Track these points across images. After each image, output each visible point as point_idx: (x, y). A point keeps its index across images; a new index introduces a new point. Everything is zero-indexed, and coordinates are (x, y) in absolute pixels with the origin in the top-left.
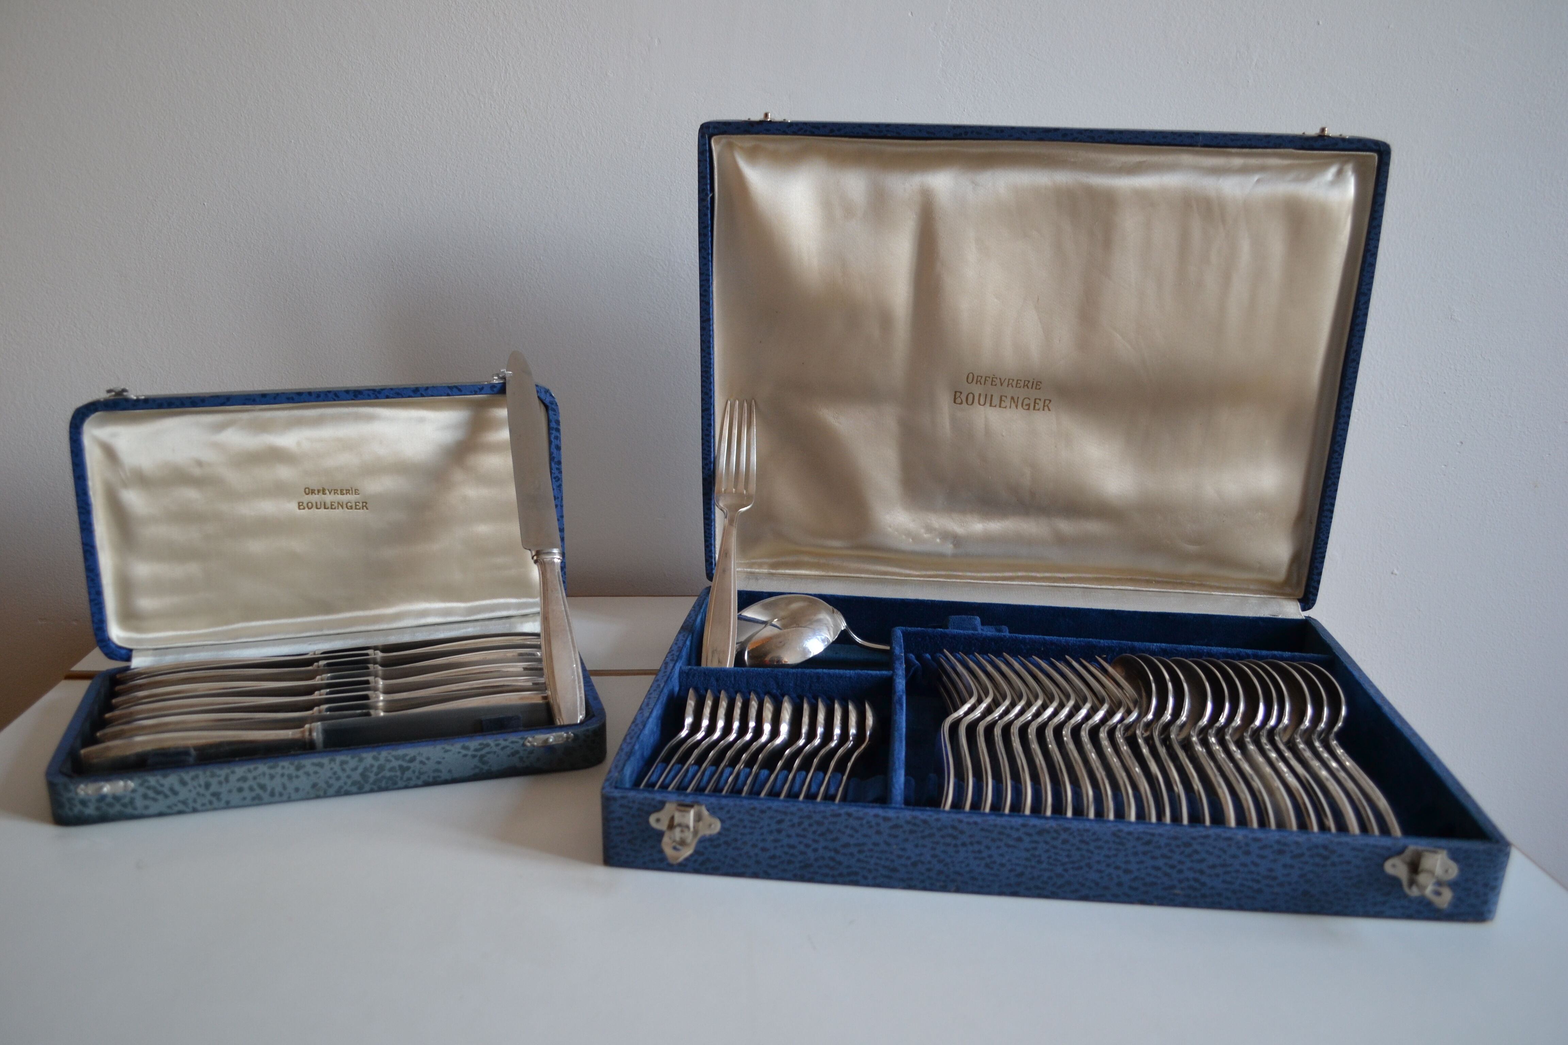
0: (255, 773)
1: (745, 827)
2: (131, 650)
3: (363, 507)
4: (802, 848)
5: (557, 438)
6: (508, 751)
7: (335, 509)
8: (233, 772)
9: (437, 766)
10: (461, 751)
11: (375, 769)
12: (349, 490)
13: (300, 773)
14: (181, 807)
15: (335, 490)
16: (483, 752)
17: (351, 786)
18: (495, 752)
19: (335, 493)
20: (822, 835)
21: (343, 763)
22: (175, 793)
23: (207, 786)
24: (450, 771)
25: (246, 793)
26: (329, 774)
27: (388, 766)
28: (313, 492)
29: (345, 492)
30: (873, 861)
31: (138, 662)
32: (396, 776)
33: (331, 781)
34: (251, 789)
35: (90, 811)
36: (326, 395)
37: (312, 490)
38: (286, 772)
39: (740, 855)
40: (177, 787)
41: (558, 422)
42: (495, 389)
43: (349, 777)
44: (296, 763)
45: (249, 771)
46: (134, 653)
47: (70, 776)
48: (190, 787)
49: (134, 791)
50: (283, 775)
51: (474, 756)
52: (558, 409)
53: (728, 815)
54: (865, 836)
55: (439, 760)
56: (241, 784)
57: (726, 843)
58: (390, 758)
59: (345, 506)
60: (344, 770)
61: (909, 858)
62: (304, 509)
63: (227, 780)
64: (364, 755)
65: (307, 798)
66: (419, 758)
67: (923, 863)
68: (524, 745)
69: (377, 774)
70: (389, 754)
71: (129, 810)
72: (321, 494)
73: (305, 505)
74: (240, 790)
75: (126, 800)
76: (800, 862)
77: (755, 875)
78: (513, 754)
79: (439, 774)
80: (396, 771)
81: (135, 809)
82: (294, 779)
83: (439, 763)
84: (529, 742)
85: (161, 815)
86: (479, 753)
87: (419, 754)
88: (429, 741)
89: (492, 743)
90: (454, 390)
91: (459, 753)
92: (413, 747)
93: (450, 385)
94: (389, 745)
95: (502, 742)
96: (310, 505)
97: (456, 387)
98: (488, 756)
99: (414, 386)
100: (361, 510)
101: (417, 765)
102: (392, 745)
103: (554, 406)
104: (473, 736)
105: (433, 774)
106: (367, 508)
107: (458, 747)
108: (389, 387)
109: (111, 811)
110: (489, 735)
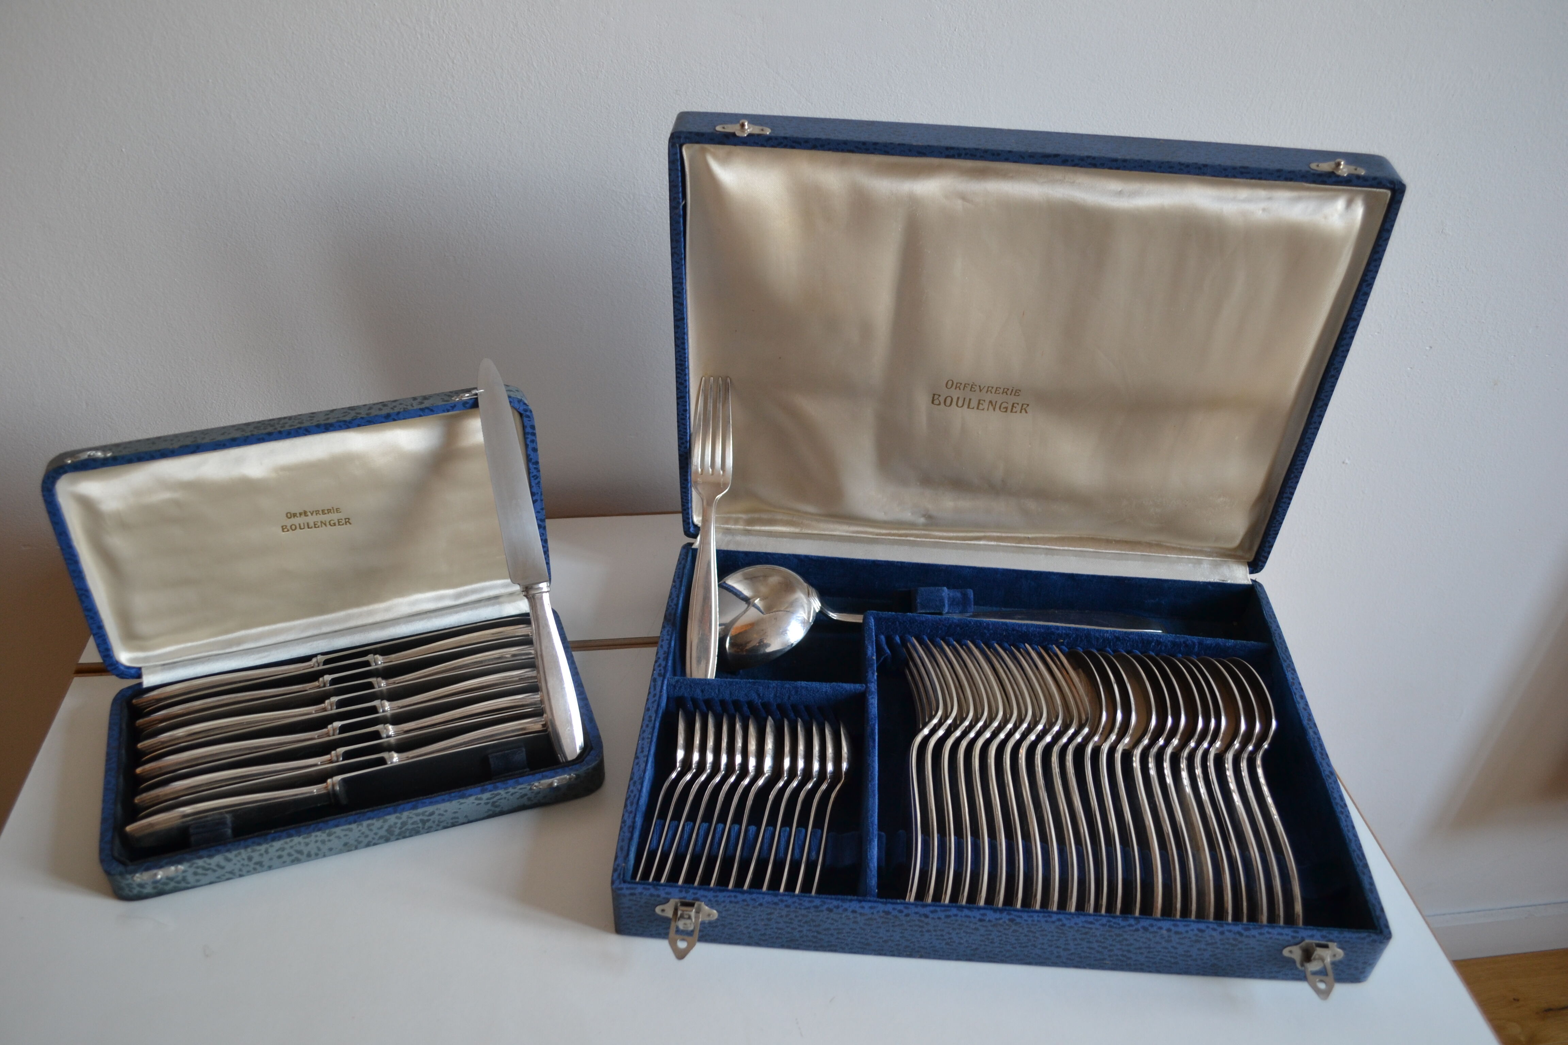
0: (291, 844)
1: (739, 916)
2: (140, 669)
3: (346, 522)
4: (789, 930)
5: (533, 441)
6: (517, 795)
7: (318, 527)
8: (272, 846)
9: (454, 815)
10: (475, 801)
11: (399, 825)
12: (330, 510)
13: (332, 837)
14: (228, 876)
15: (316, 511)
16: (495, 799)
17: (378, 840)
18: (505, 798)
19: (317, 514)
20: (806, 922)
21: (368, 826)
22: (223, 868)
23: (250, 859)
24: (466, 817)
25: (286, 858)
26: (358, 834)
27: (410, 821)
28: (295, 515)
29: (326, 512)
30: (849, 939)
31: (149, 680)
32: (419, 827)
33: (360, 839)
34: (290, 855)
35: (148, 890)
36: (297, 431)
37: (294, 514)
38: (319, 839)
39: (736, 933)
40: (223, 863)
41: (533, 427)
42: (467, 405)
43: (376, 834)
44: (327, 831)
45: (286, 843)
47: (124, 864)
48: (234, 861)
49: (184, 871)
50: (316, 842)
51: (487, 804)
52: (532, 415)
53: (725, 909)
54: (844, 924)
55: (455, 811)
56: (280, 853)
57: (723, 925)
58: (411, 815)
59: (328, 524)
60: (371, 830)
61: (880, 938)
62: (288, 531)
63: (267, 852)
64: (388, 817)
65: (341, 852)
66: (437, 812)
67: (892, 941)
68: (531, 789)
69: (400, 828)
70: (410, 813)
71: (183, 885)
72: (303, 516)
73: (289, 527)
74: (280, 857)
75: (180, 878)
76: (787, 938)
77: (748, 944)
78: (522, 797)
79: (457, 820)
80: (418, 824)
81: (188, 883)
82: (327, 843)
83: (455, 813)
84: (535, 786)
85: (211, 883)
86: (491, 801)
87: (437, 809)
88: (445, 794)
89: (502, 792)
90: (426, 410)
91: (473, 803)
92: (431, 804)
93: (423, 406)
94: (408, 802)
95: (511, 790)
96: (293, 527)
97: (428, 408)
98: (499, 801)
99: (385, 411)
100: (344, 526)
101: (435, 817)
102: (412, 802)
103: (528, 413)
104: (484, 785)
105: (451, 821)
106: (350, 524)
107: (472, 799)
108: (359, 416)
109: (167, 888)
110: (499, 782)
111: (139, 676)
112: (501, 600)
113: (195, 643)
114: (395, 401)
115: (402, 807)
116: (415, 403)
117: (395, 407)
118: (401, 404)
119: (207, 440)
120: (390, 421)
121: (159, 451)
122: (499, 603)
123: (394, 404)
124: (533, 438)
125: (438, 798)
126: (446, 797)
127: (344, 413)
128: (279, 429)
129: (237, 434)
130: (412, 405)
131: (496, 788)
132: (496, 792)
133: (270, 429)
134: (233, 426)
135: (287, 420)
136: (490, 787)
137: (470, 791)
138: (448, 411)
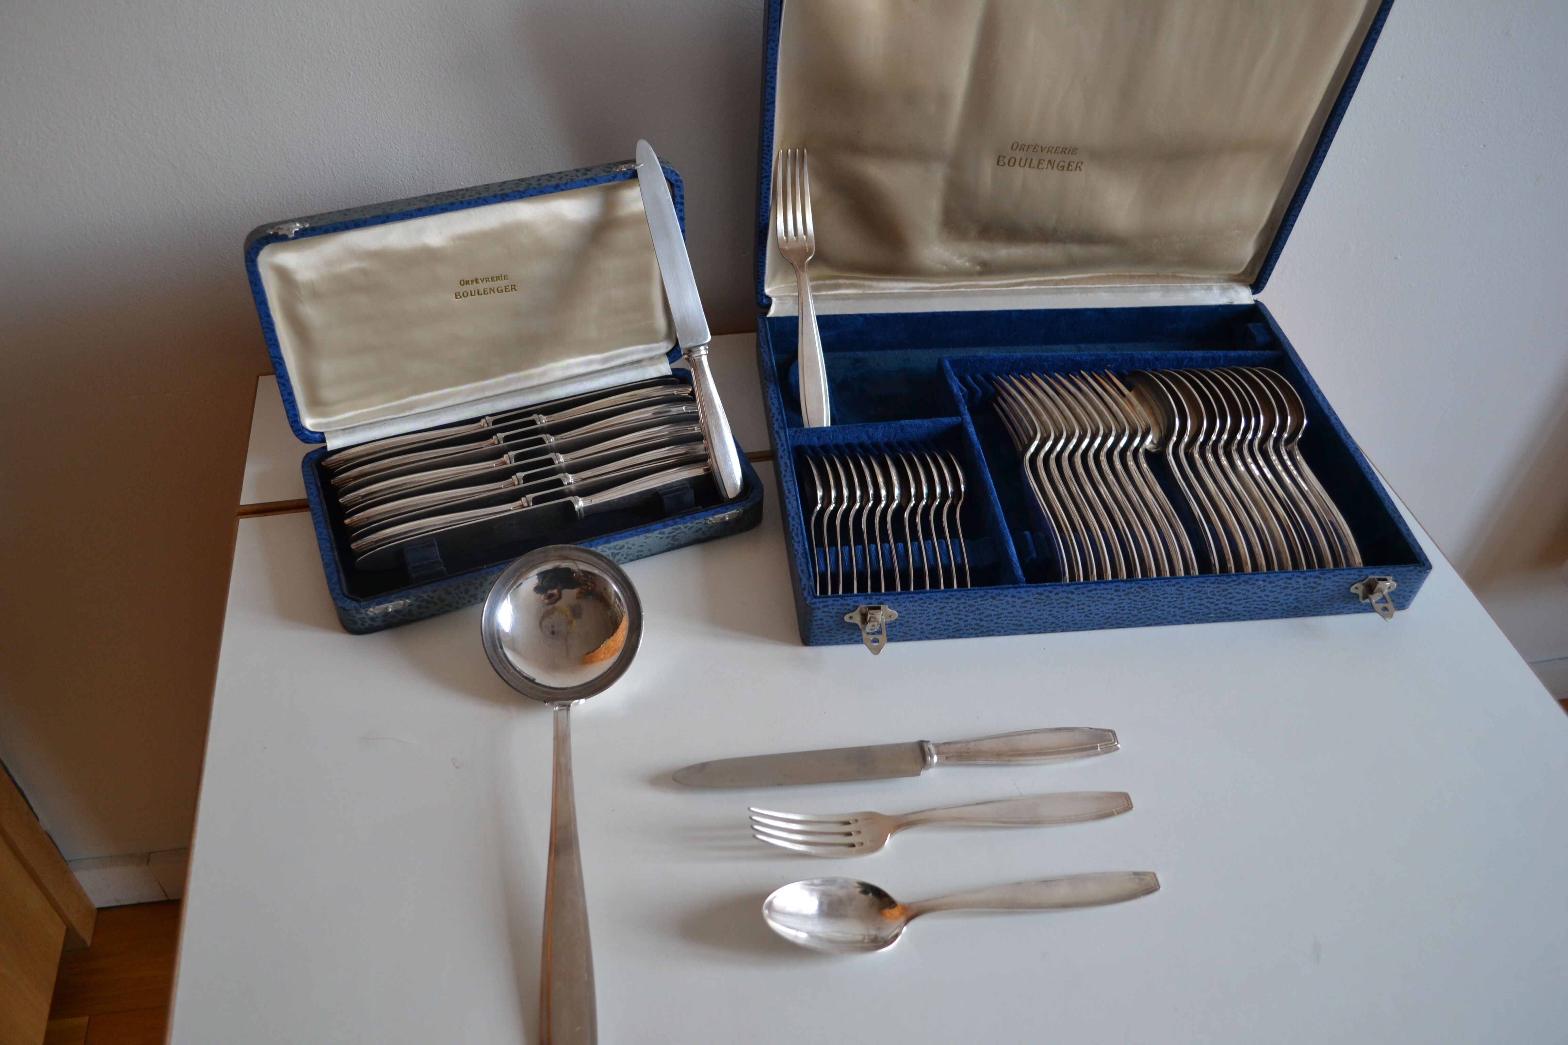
2: (322, 433)
3: (512, 289)
6: (694, 529)
7: (488, 294)
9: (640, 549)
10: (658, 535)
12: (499, 277)
14: (447, 609)
15: (486, 279)
16: (675, 534)
18: (683, 532)
19: (486, 281)
22: (442, 600)
23: (465, 591)
24: (650, 550)
28: (467, 282)
29: (495, 279)
30: (1006, 623)
31: (332, 444)
36: (476, 201)
39: (910, 630)
40: (442, 595)
41: (682, 197)
42: (627, 176)
46: (326, 435)
47: (356, 600)
48: (452, 594)
49: (409, 604)
51: (668, 537)
52: (683, 186)
55: (642, 544)
57: (900, 624)
58: (604, 549)
59: (496, 290)
61: (1032, 618)
62: (461, 297)
66: (626, 546)
68: (706, 523)
70: (605, 547)
72: (474, 283)
73: (461, 294)
75: (404, 611)
76: (953, 629)
78: (697, 531)
79: (641, 553)
83: (641, 546)
84: (710, 521)
86: (672, 535)
87: (626, 543)
88: (632, 530)
89: (682, 526)
90: (591, 181)
91: (657, 537)
92: (621, 538)
93: (586, 177)
94: (601, 538)
95: (689, 525)
96: (465, 294)
97: (592, 179)
98: (679, 535)
99: (554, 182)
100: (511, 292)
101: (625, 550)
102: (603, 537)
103: (679, 184)
104: (665, 521)
105: (638, 554)
106: (515, 290)
107: (656, 533)
108: (532, 186)
109: (394, 621)
110: (677, 518)
111: (323, 440)
112: (643, 363)
113: (370, 409)
114: (560, 173)
115: (596, 542)
116: (579, 174)
117: (562, 178)
118: (566, 175)
119: (395, 210)
120: (559, 191)
121: (353, 221)
122: (642, 367)
123: (560, 176)
124: (682, 207)
125: (627, 534)
126: (634, 532)
127: (516, 184)
128: (460, 199)
129: (422, 205)
130: (577, 176)
131: (676, 523)
132: (676, 527)
133: (451, 200)
134: (416, 198)
135: (464, 192)
136: (670, 522)
137: (653, 527)
138: (610, 181)
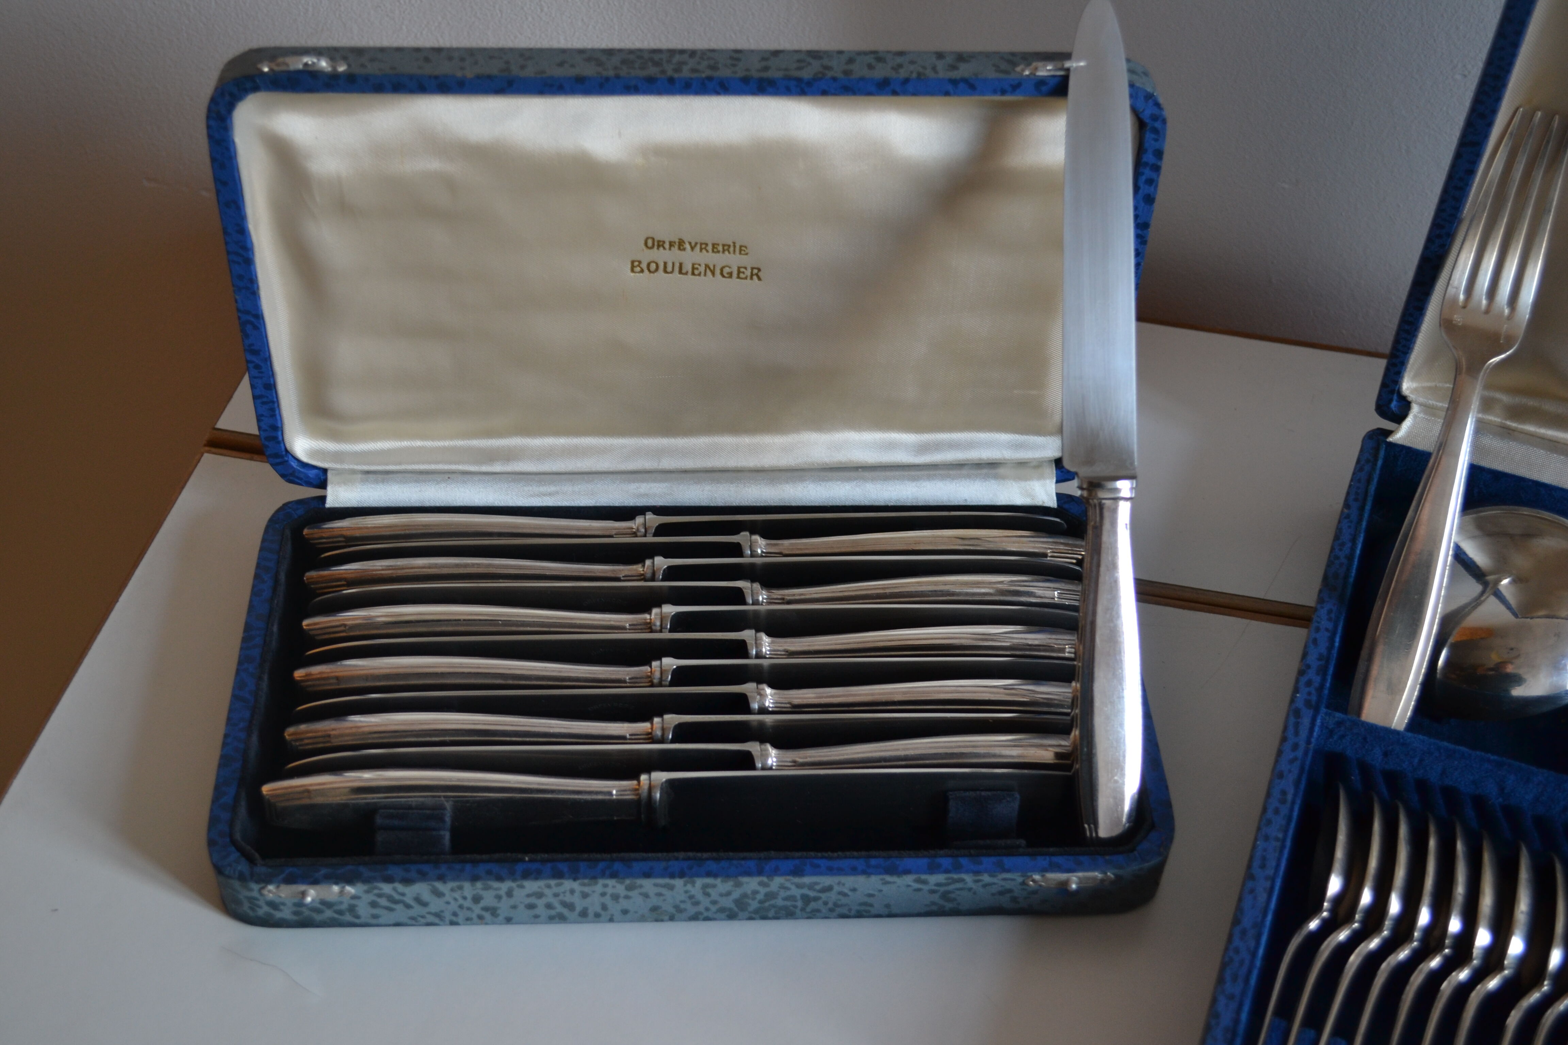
0: (555, 890)
2: (325, 471)
3: (752, 275)
5: (1151, 182)
6: (994, 889)
7: (699, 275)
8: (522, 887)
9: (867, 900)
10: (912, 884)
11: (760, 897)
12: (729, 246)
13: (634, 893)
14: (431, 919)
15: (701, 244)
16: (951, 888)
17: (716, 913)
18: (970, 889)
19: (701, 250)
21: (705, 887)
22: (425, 904)
23: (477, 899)
24: (888, 906)
25: (541, 910)
26: (683, 897)
27: (783, 894)
28: (660, 244)
29: (720, 248)
31: (338, 496)
32: (795, 907)
33: (682, 906)
34: (549, 906)
35: (286, 914)
37: (659, 241)
38: (610, 891)
40: (426, 896)
41: (1159, 154)
42: (1044, 89)
43: (714, 902)
44: (628, 882)
45: (549, 886)
46: (330, 475)
47: (251, 861)
48: (448, 897)
49: (354, 897)
50: (603, 894)
51: (932, 892)
52: (1164, 129)
55: (871, 892)
56: (533, 900)
58: (788, 884)
59: (718, 272)
60: (708, 895)
62: (642, 271)
63: (509, 894)
64: (745, 879)
65: (642, 919)
66: (837, 888)
68: (1024, 883)
69: (761, 902)
71: (348, 918)
72: (675, 249)
73: (644, 266)
74: (531, 907)
75: (344, 907)
78: (1001, 893)
79: (868, 908)
80: (796, 901)
81: (358, 917)
82: (621, 900)
83: (870, 895)
84: (1033, 881)
85: (397, 925)
86: (942, 889)
87: (839, 883)
88: (858, 858)
89: (968, 878)
90: (962, 85)
91: (909, 886)
92: (830, 871)
93: (955, 75)
94: (787, 858)
95: (986, 878)
96: (653, 267)
97: (965, 81)
98: (958, 892)
99: (881, 72)
100: (749, 281)
101: (832, 896)
102: (793, 858)
103: (1157, 125)
104: (935, 856)
105: (858, 908)
106: (759, 279)
107: (909, 879)
108: (830, 74)
109: (318, 917)
110: (964, 856)
111: (323, 485)
112: (1001, 471)
113: (429, 444)
114: (901, 54)
115: (773, 864)
116: (940, 64)
117: (900, 66)
118: (912, 62)
119: (530, 72)
120: (887, 94)
121: (436, 77)
122: (997, 477)
123: (899, 60)
124: (1153, 175)
125: (845, 863)
126: (860, 864)
127: (799, 61)
128: (670, 73)
129: (589, 70)
130: (934, 69)
131: (958, 868)
132: (955, 876)
133: (652, 71)
134: (581, 51)
135: (685, 57)
136: (946, 862)
137: (909, 862)
138: (1003, 92)
